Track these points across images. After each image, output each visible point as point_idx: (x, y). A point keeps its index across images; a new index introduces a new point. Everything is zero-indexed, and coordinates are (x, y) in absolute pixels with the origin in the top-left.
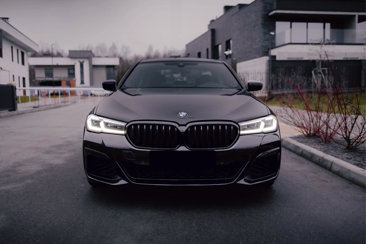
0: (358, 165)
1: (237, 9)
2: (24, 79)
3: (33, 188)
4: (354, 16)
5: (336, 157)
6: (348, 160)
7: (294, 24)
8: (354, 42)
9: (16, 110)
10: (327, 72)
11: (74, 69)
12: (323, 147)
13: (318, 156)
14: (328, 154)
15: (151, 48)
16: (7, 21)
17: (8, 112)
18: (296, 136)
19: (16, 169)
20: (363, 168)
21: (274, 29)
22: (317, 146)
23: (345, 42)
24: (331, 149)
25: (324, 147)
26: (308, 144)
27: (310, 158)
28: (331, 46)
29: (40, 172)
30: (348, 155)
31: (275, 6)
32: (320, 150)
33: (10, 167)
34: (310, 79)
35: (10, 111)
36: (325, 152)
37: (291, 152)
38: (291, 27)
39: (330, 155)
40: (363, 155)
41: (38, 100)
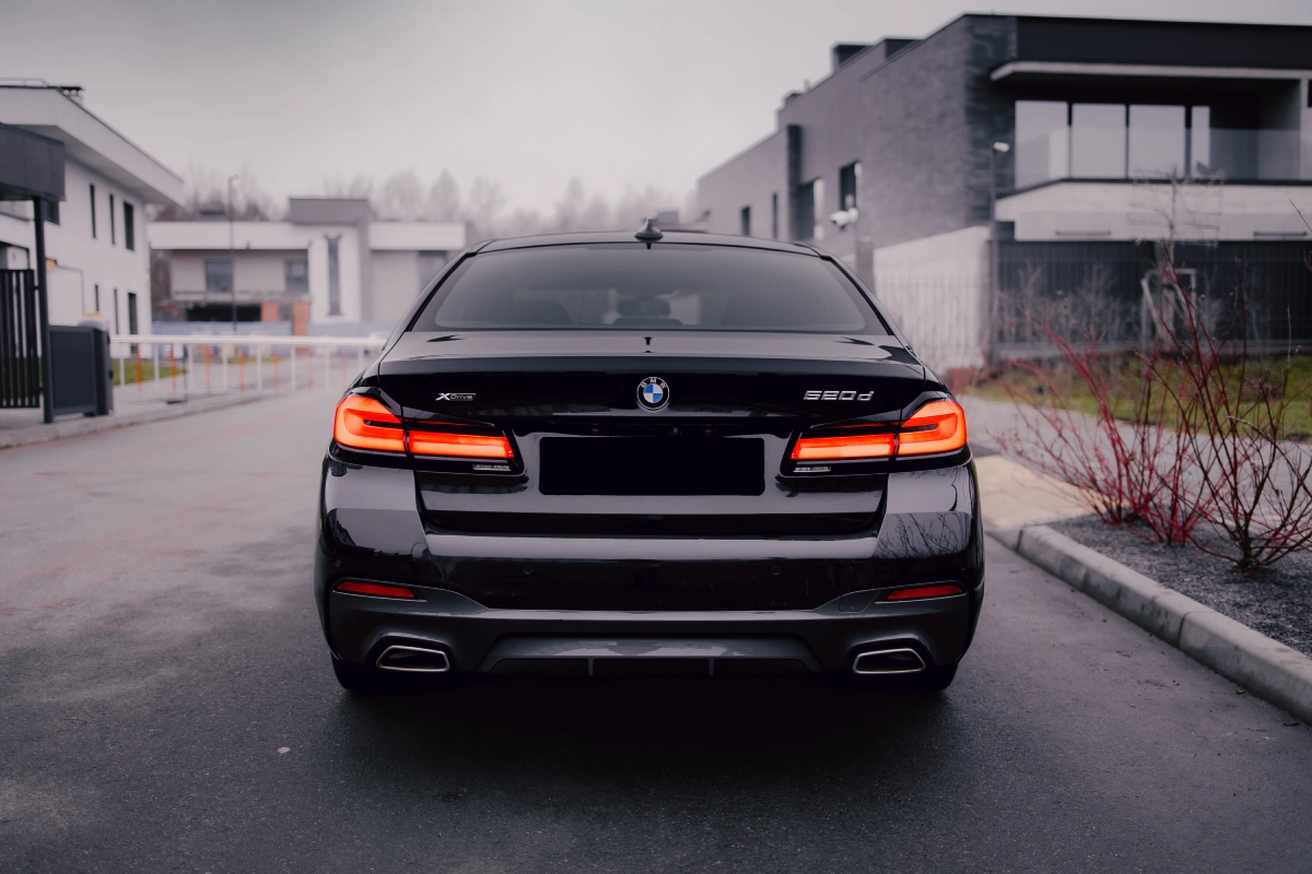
0: (1266, 629)
1: (879, 57)
2: (132, 297)
3: (181, 696)
4: (1295, 83)
5: (1197, 598)
6: (1236, 610)
7: (1080, 110)
8: (1294, 177)
9: (110, 412)
10: (1193, 284)
11: (306, 263)
12: (1157, 561)
13: (1137, 595)
14: (1173, 588)
15: (575, 188)
16: (75, 99)
17: (80, 418)
18: (1071, 519)
19: (121, 628)
20: (1285, 642)
21: (1006, 128)
22: (1137, 559)
23: (1263, 175)
24: (1187, 568)
25: (1163, 561)
26: (1110, 548)
27: (1111, 599)
28: (1211, 190)
29: (202, 640)
30: (1239, 592)
31: (1013, 48)
32: (1148, 572)
33: (101, 623)
34: (1134, 309)
35: (90, 415)
36: (1165, 580)
37: (1050, 578)
38: (1070, 122)
39: (1178, 590)
40: (1291, 594)
41: (185, 372)
